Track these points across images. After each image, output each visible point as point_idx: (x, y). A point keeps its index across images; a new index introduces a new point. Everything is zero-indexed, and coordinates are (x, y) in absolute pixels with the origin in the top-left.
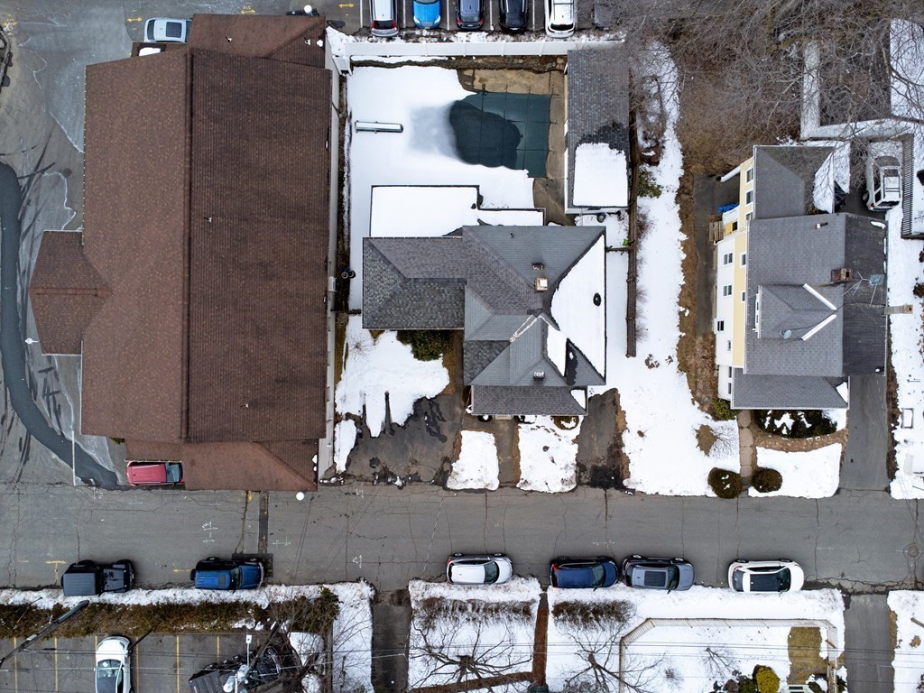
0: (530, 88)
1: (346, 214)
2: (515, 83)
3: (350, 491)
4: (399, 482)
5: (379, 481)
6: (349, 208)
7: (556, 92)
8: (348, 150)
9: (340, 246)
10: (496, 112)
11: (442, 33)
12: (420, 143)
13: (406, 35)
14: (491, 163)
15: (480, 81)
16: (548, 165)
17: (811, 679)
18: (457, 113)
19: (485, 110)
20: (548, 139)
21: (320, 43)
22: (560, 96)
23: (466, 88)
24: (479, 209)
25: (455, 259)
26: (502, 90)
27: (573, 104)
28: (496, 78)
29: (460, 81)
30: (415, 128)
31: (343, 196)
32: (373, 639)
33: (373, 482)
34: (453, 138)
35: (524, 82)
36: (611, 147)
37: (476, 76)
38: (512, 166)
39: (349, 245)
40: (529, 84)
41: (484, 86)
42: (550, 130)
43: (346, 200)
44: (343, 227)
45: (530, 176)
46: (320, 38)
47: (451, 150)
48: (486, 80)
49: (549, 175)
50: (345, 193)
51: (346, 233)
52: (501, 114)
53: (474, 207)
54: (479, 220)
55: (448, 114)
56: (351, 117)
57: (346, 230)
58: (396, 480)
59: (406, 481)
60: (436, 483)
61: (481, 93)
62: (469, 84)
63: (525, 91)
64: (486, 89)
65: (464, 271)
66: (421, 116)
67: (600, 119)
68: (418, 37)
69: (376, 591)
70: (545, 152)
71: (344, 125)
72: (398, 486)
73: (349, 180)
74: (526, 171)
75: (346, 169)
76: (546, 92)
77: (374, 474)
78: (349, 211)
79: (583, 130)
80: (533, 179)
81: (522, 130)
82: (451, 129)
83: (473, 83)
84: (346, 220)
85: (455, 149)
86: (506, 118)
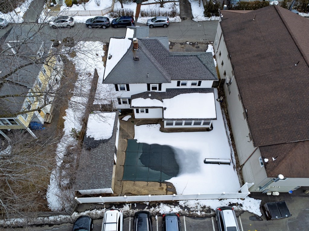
0: (134, 184)
1: (226, 123)
2: (143, 187)
3: (205, 41)
4: (188, 43)
5: (195, 43)
6: (225, 126)
7: (119, 182)
8: (232, 151)
9: (226, 110)
10: (153, 171)
11: (188, 213)
12: (194, 155)
13: (210, 212)
14: (156, 146)
15: (163, 188)
16: (126, 145)
17: (55, 5)
18: (176, 171)
19: (159, 172)
20: (126, 157)
21: (266, 160)
22: (117, 180)
23: (171, 184)
24: (162, 107)
25: (174, 68)
26: (150, 183)
27: (111, 158)
28: (154, 190)
29: (174, 188)
30: (197, 162)
31: (229, 130)
32: (191, 11)
33: (197, 43)
34: (176, 158)
35: (137, 188)
36: (93, 138)
37: (165, 191)
38: (145, 145)
39: (222, 111)
40: (134, 187)
41: (161, 186)
42: (124, 162)
43: (228, 129)
44: (226, 118)
45: (136, 140)
46: (267, 163)
47: (177, 152)
48: (159, 189)
49: (126, 140)
50: (229, 132)
51: (224, 115)
52: (150, 170)
53: (165, 108)
54: (162, 102)
55: (180, 170)
56: (234, 168)
57: (225, 117)
58: (189, 43)
59: (185, 43)
60: (174, 43)
61: (162, 181)
62: (169, 187)
63: (137, 182)
64: (159, 184)
65: (170, 61)
66: (195, 169)
67: (97, 152)
68: (203, 211)
69: (192, 20)
70: (127, 151)
71: (236, 163)
72: (188, 42)
73: (228, 137)
74: (138, 142)
75: (231, 142)
76: (125, 182)
77: (197, 45)
78: (225, 124)
79: (107, 145)
80: (134, 139)
81: (139, 162)
82: (178, 162)
83: (167, 187)
84: (226, 120)
85: (175, 152)
86: (148, 168)
